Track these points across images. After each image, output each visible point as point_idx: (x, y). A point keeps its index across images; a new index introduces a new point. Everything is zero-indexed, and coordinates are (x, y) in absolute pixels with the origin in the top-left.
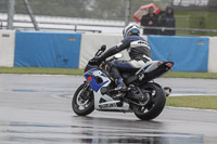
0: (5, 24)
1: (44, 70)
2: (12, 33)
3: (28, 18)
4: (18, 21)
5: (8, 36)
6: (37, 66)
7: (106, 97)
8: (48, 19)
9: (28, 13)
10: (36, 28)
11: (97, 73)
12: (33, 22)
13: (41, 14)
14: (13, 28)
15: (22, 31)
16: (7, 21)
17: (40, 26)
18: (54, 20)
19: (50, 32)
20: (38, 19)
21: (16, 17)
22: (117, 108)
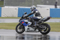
7: (30, 28)
22: (34, 31)
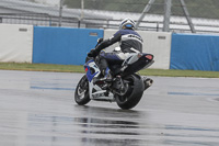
0: (161, 26)
1: (201, 73)
2: (168, 35)
3: (184, 20)
4: (174, 23)
5: (164, 38)
6: (193, 69)
7: (96, 87)
8: (205, 22)
9: (185, 15)
10: (192, 30)
11: (92, 64)
12: (190, 24)
13: (198, 17)
14: (169, 30)
15: (178, 33)
16: (164, 23)
17: (196, 28)
18: (211, 22)
19: (207, 34)
20: (194, 21)
21: (172, 19)
